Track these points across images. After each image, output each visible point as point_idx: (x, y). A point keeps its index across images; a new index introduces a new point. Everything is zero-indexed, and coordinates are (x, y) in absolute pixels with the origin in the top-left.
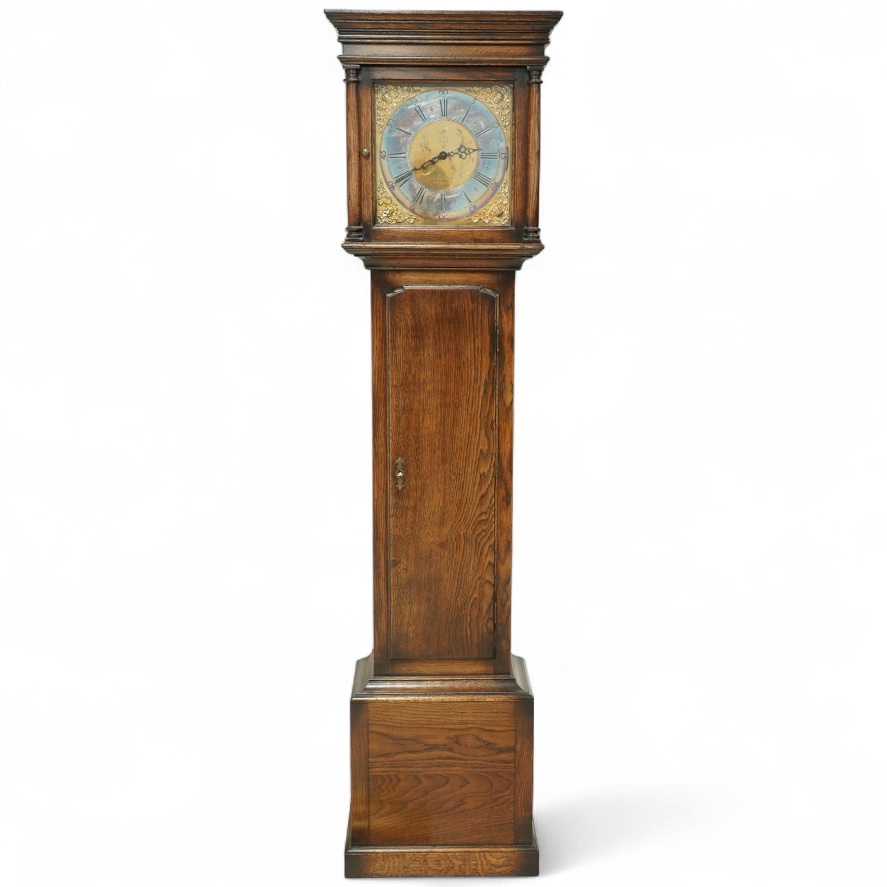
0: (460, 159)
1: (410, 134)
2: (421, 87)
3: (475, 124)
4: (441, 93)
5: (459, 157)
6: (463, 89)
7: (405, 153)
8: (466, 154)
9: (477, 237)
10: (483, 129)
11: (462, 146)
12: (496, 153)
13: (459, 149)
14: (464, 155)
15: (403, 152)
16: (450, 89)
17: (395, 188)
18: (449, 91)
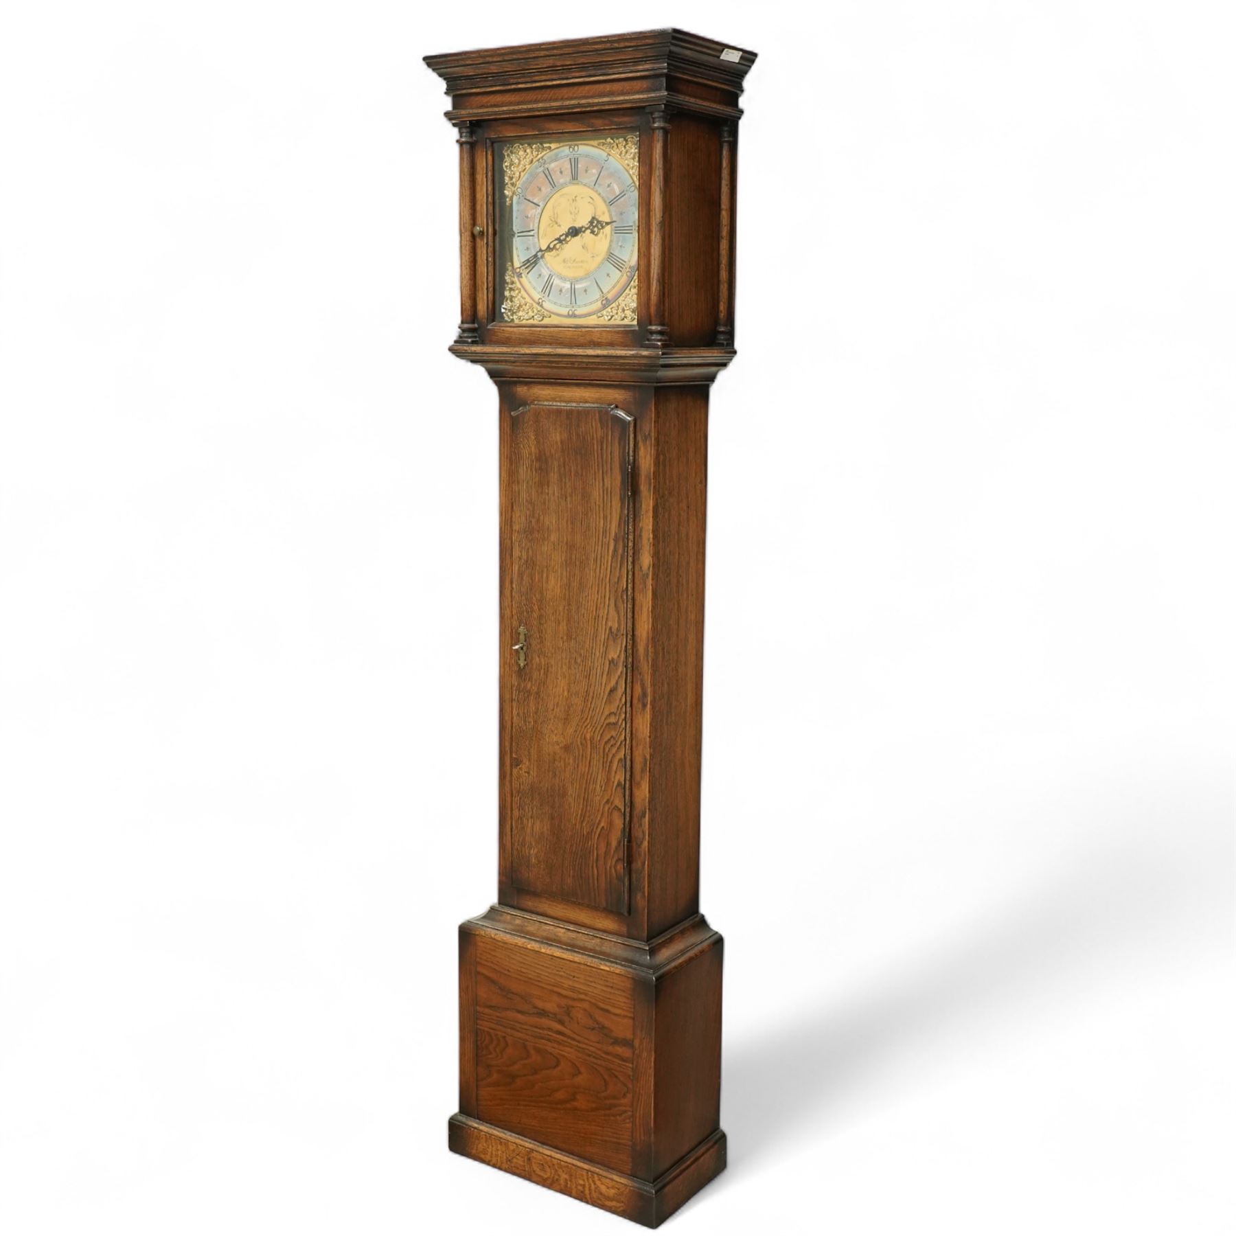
0: (592, 235)
1: (539, 206)
2: (550, 143)
3: (608, 189)
4: (571, 150)
5: (591, 233)
6: (595, 143)
7: (533, 230)
8: (599, 229)
9: (596, 340)
10: (618, 194)
11: (593, 218)
12: (632, 226)
13: (591, 222)
14: (596, 229)
15: (531, 229)
16: (581, 144)
17: (523, 275)
18: (580, 146)
